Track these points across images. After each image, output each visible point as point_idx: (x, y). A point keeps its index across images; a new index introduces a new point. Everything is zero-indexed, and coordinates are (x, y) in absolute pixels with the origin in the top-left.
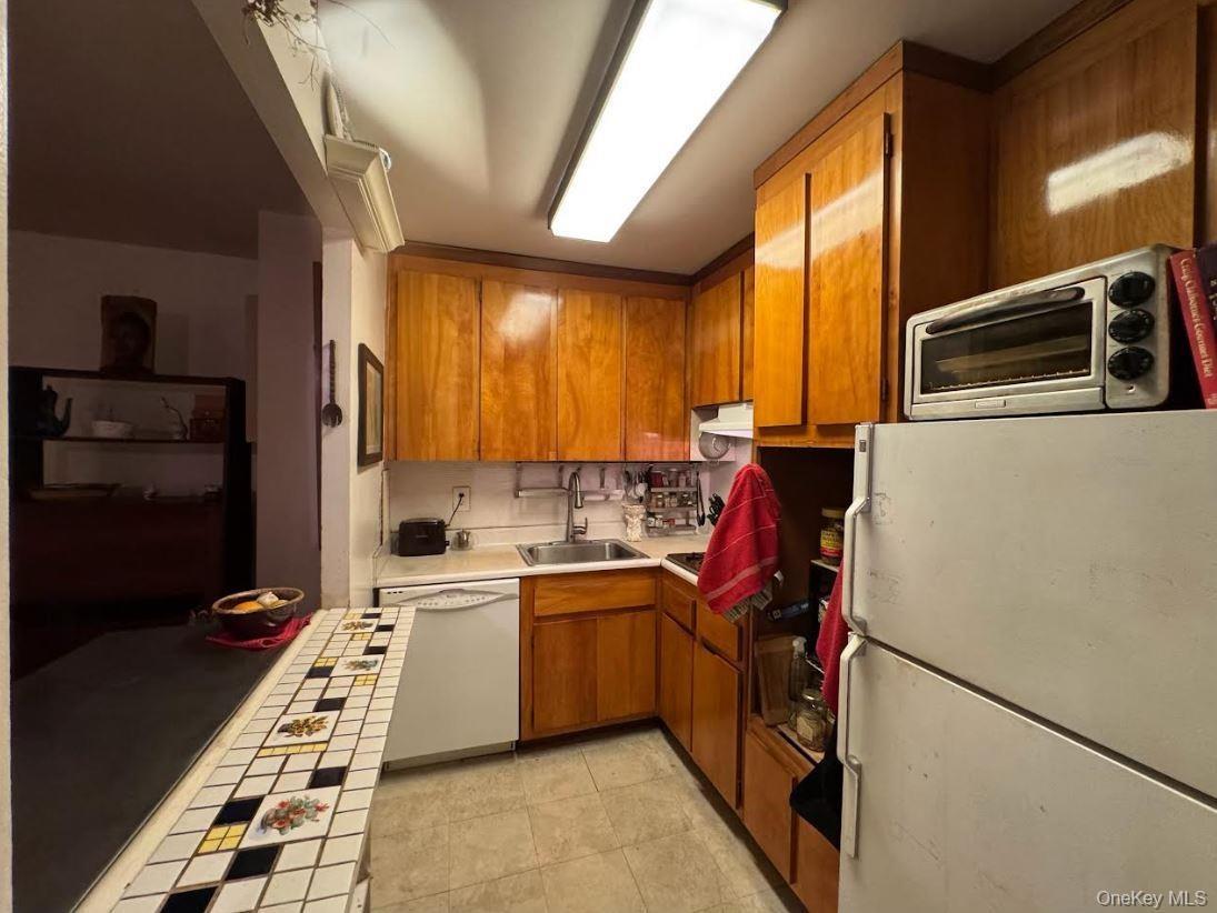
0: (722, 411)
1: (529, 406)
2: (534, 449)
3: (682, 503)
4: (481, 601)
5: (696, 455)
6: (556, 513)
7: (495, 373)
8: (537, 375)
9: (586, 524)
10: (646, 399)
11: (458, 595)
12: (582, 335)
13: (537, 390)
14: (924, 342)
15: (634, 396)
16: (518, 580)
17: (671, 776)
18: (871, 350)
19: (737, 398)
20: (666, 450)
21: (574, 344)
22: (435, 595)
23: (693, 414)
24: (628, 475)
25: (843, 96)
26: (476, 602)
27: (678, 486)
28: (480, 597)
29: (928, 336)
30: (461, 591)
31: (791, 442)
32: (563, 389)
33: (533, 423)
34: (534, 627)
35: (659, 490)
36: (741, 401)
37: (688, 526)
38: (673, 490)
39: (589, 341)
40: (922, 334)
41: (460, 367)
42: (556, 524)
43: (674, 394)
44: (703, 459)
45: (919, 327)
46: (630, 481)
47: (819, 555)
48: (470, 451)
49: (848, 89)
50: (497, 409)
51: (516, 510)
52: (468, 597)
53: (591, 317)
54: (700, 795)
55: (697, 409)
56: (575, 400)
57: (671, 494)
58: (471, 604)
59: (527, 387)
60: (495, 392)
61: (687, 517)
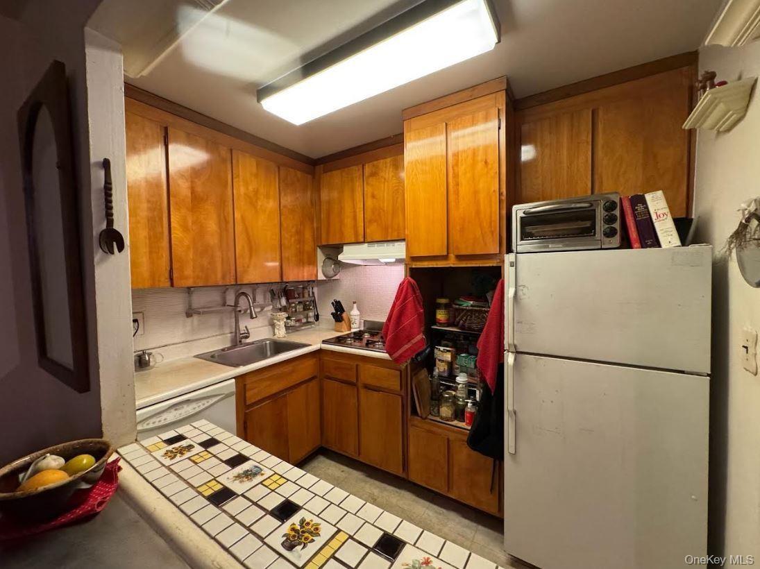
0: (345, 248)
1: (213, 240)
2: (219, 275)
3: (306, 308)
4: (207, 405)
5: (321, 277)
6: (221, 326)
7: (183, 211)
8: (219, 216)
9: (247, 330)
10: (293, 239)
11: (185, 406)
12: (251, 188)
13: (220, 228)
14: (522, 218)
15: (286, 235)
16: (234, 380)
17: (346, 477)
18: (493, 219)
19: (362, 240)
20: (305, 274)
21: (245, 194)
22: (163, 412)
23: (319, 250)
24: (272, 292)
25: (470, 90)
26: (202, 407)
27: (303, 297)
28: (205, 402)
29: (524, 215)
30: (188, 401)
31: (437, 264)
32: (239, 228)
33: (218, 254)
34: (246, 414)
35: (294, 300)
36: (364, 242)
37: (308, 322)
38: (299, 300)
39: (256, 192)
40: (521, 214)
41: (149, 201)
42: (223, 334)
43: (308, 235)
44: (325, 279)
45: (519, 211)
46: (274, 296)
47: (435, 323)
48: (163, 279)
49: (473, 87)
50: (186, 242)
51: (188, 328)
52: (194, 405)
53: (256, 176)
54: (368, 479)
55: (323, 247)
56: (249, 238)
57: (299, 302)
58: (198, 410)
59: (212, 226)
60: (185, 228)
61: (307, 317)
